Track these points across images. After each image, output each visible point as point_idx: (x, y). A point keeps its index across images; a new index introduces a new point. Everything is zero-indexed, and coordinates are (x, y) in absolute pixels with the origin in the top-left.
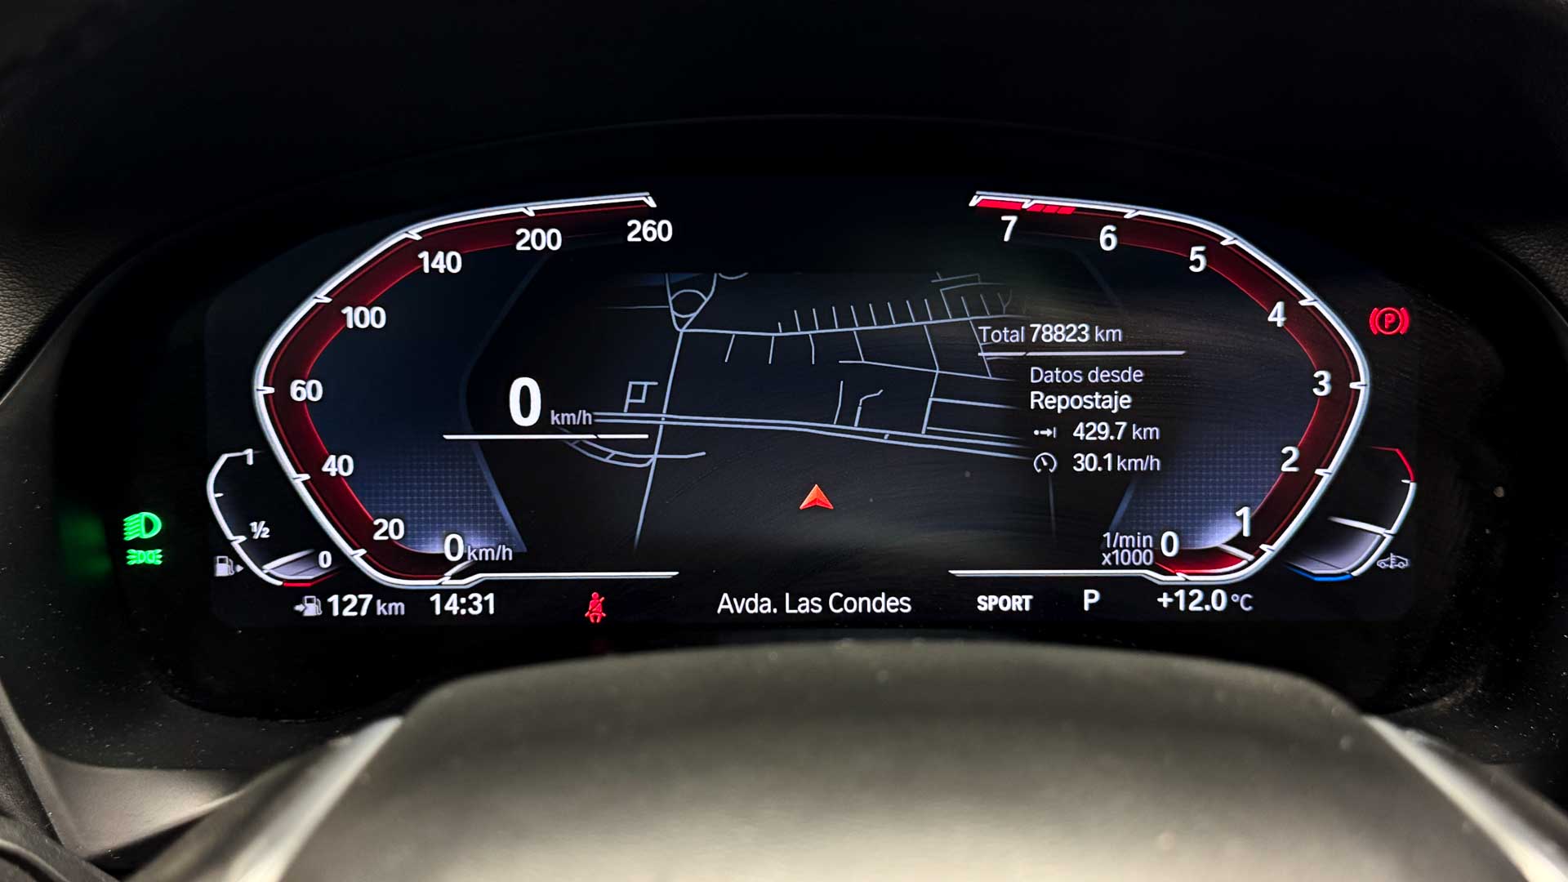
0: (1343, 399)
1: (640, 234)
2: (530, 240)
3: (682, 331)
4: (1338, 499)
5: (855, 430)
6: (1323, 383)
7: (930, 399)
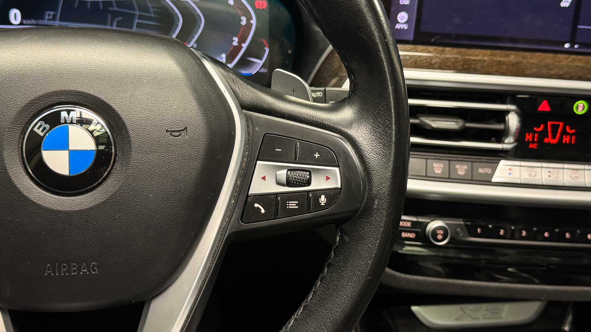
0: (249, 25)
4: (248, 53)
6: (244, 21)
7: (136, 21)
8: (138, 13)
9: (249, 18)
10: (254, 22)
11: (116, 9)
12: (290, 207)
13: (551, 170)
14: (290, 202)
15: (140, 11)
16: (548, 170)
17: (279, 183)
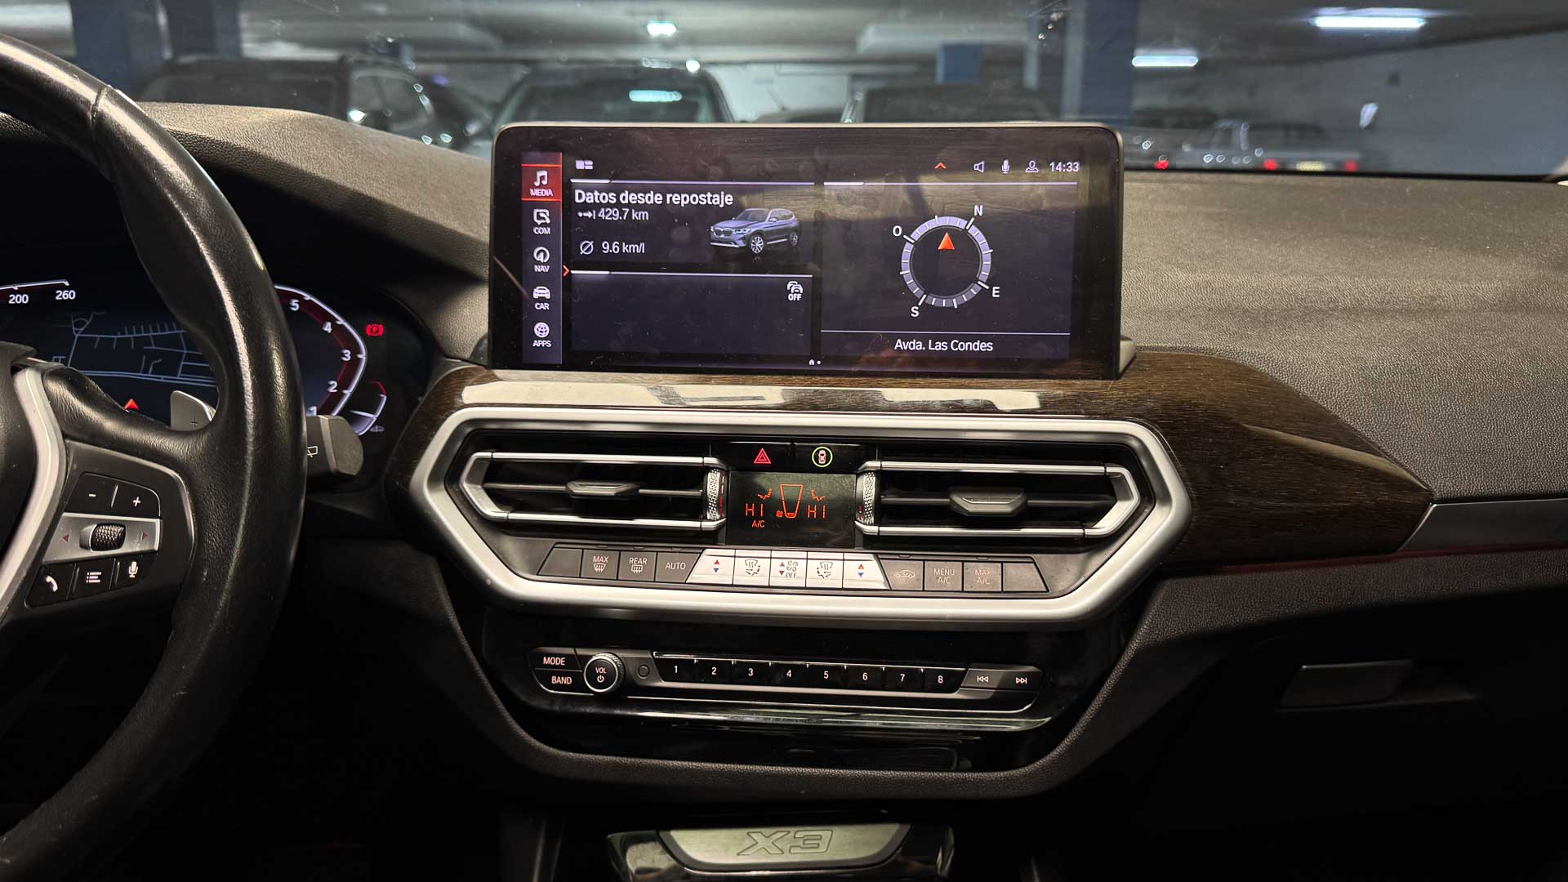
0: (355, 361)
1: (61, 297)
2: (14, 299)
3: (77, 335)
4: (353, 403)
5: (149, 376)
6: (347, 355)
7: (182, 363)
8: (185, 352)
9: (356, 350)
10: (363, 356)
11: (154, 347)
12: (90, 581)
13: (785, 562)
14: (91, 574)
15: (188, 349)
16: (781, 561)
17: (84, 546)
